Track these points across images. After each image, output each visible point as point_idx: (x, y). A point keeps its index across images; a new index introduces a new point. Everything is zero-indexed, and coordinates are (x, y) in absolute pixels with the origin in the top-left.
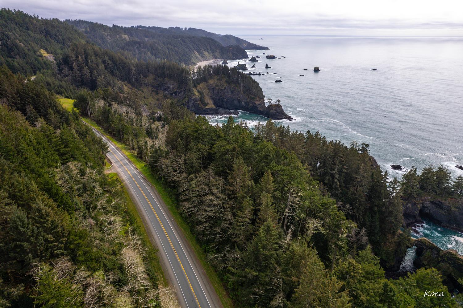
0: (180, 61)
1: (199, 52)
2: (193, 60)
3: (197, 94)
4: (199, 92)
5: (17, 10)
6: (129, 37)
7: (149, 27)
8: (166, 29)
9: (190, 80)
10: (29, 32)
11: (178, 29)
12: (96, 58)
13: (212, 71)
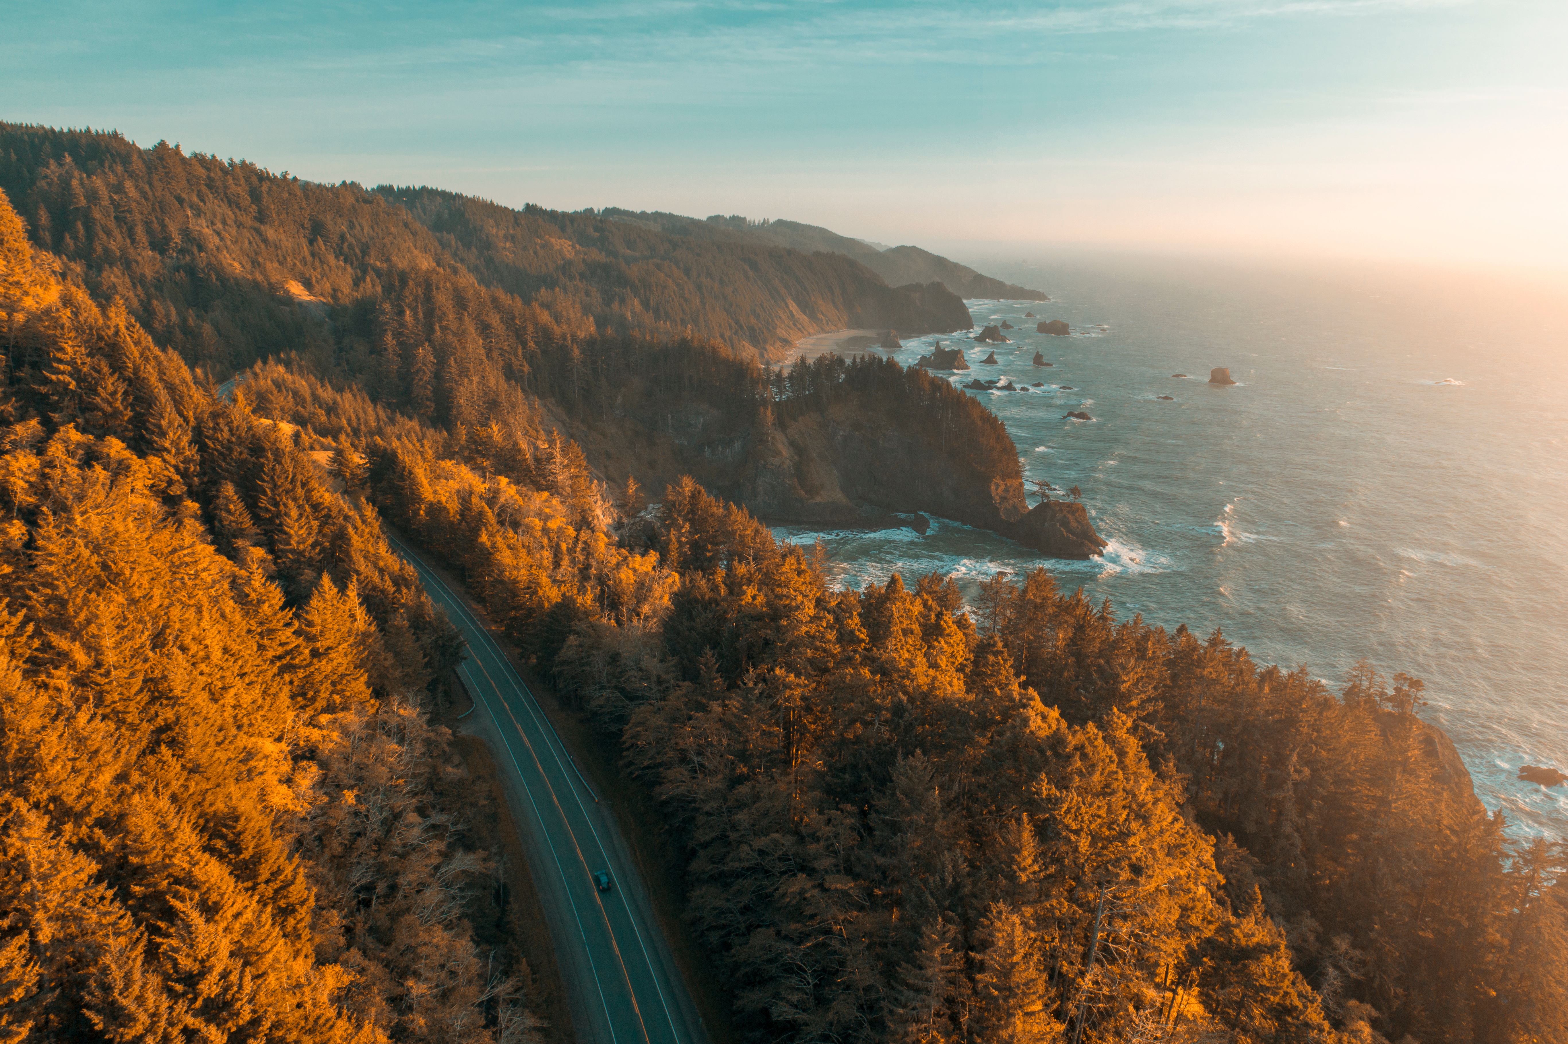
0: (736, 333)
1: (804, 306)
2: (781, 332)
3: (785, 451)
4: (793, 444)
5: (237, 161)
6: (573, 247)
7: (643, 214)
8: (699, 221)
9: (764, 402)
10: (263, 228)
11: (737, 221)
12: (460, 319)
13: (843, 376)
